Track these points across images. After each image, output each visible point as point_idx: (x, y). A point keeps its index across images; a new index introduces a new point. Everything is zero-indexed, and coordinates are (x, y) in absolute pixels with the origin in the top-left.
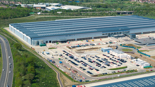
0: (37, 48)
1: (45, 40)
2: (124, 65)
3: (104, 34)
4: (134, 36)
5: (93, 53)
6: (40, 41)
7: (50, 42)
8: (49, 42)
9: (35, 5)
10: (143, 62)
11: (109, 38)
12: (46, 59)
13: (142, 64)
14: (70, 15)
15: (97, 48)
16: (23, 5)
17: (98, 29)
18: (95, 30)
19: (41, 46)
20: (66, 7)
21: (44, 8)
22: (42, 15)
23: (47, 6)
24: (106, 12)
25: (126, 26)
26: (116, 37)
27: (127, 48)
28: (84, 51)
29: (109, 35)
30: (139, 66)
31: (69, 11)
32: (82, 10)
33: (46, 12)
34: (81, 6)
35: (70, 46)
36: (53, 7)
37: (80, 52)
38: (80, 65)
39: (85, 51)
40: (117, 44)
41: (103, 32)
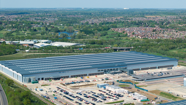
0: (30, 86)
1: (37, 77)
2: (121, 99)
3: (99, 71)
4: (131, 72)
5: (89, 89)
6: (32, 78)
7: (43, 79)
8: (41, 79)
9: (21, 42)
10: (140, 96)
11: (105, 75)
12: (40, 95)
13: (140, 98)
14: (61, 52)
15: (93, 85)
16: (7, 42)
17: (93, 66)
18: (90, 66)
19: (33, 83)
20: (57, 44)
21: (32, 45)
22: (31, 52)
23: (35, 43)
24: (101, 49)
25: (123, 62)
26: (112, 74)
27: (124, 84)
28: (78, 87)
29: (106, 72)
30: (136, 99)
31: (61, 48)
32: (74, 47)
33: (35, 49)
34: (73, 43)
35: (64, 83)
36: (42, 43)
37: (74, 88)
38: (76, 100)
39: (81, 87)
40: (113, 80)
41: (98, 68)
